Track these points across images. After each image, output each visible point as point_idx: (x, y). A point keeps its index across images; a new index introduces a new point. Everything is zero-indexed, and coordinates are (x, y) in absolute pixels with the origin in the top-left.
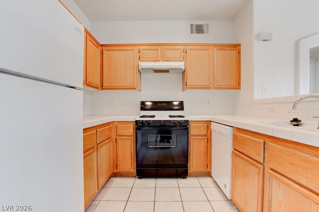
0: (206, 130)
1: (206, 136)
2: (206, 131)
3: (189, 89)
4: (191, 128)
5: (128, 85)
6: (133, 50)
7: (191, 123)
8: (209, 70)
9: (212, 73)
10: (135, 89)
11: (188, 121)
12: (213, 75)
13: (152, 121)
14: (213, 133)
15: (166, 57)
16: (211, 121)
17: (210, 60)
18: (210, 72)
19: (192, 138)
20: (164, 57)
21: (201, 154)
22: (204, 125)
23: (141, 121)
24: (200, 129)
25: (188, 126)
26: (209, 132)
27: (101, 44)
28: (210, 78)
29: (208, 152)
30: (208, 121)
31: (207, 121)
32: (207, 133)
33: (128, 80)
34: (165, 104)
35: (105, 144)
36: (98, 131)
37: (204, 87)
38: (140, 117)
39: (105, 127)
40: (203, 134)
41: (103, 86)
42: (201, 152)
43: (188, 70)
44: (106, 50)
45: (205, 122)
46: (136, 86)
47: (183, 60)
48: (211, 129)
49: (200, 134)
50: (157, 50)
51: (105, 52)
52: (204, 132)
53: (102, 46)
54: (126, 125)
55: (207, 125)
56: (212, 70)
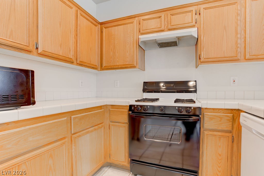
0: (231, 123)
1: (230, 132)
2: (231, 125)
3: (203, 63)
4: (206, 119)
5: (127, 63)
6: (132, 23)
7: (205, 111)
8: (237, 33)
9: (242, 37)
10: (134, 67)
11: (200, 108)
12: (243, 40)
13: (149, 107)
14: (243, 130)
15: (172, 24)
16: (239, 111)
17: (239, 18)
18: (239, 36)
19: (206, 133)
20: (169, 25)
21: (221, 159)
22: (228, 116)
23: (136, 106)
24: (220, 121)
25: (200, 116)
26: (235, 126)
27: (100, 22)
28: (238, 45)
29: (234, 158)
30: (235, 110)
31: (232, 109)
32: (233, 128)
33: (127, 58)
34: (172, 85)
35: (88, 132)
36: (72, 119)
37: (228, 59)
38: (136, 101)
39: (90, 112)
40: (226, 129)
41: (102, 67)
42: (220, 155)
43: (202, 38)
44: (105, 28)
45: (230, 111)
46: (135, 65)
47: (195, 26)
48: (239, 122)
49: (220, 128)
50: (160, 17)
51: (104, 30)
52: (226, 126)
53: (101, 24)
54: (119, 110)
55: (233, 116)
56: (243, 32)
